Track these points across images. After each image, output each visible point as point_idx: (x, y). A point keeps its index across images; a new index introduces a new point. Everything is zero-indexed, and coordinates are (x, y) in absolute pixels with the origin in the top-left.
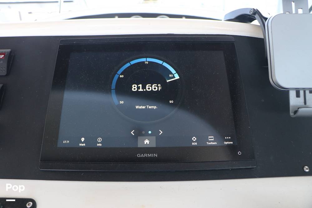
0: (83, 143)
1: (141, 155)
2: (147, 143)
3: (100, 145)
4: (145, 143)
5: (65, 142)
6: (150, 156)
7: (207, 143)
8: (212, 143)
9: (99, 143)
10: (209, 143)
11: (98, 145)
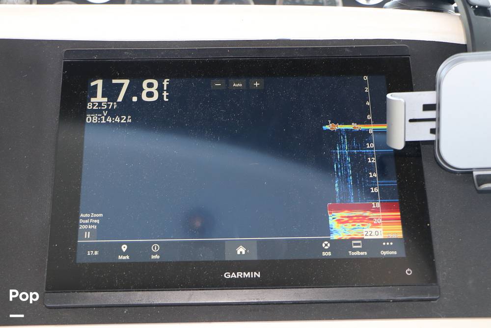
0: (124, 254)
1: (231, 274)
2: (241, 252)
3: (157, 257)
4: (239, 253)
5: (90, 253)
6: (247, 276)
7: (350, 252)
8: (358, 253)
9: (154, 254)
10: (353, 254)
11: (153, 257)
